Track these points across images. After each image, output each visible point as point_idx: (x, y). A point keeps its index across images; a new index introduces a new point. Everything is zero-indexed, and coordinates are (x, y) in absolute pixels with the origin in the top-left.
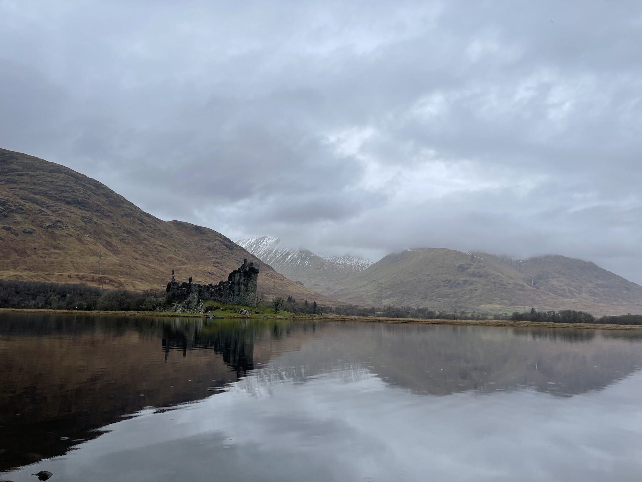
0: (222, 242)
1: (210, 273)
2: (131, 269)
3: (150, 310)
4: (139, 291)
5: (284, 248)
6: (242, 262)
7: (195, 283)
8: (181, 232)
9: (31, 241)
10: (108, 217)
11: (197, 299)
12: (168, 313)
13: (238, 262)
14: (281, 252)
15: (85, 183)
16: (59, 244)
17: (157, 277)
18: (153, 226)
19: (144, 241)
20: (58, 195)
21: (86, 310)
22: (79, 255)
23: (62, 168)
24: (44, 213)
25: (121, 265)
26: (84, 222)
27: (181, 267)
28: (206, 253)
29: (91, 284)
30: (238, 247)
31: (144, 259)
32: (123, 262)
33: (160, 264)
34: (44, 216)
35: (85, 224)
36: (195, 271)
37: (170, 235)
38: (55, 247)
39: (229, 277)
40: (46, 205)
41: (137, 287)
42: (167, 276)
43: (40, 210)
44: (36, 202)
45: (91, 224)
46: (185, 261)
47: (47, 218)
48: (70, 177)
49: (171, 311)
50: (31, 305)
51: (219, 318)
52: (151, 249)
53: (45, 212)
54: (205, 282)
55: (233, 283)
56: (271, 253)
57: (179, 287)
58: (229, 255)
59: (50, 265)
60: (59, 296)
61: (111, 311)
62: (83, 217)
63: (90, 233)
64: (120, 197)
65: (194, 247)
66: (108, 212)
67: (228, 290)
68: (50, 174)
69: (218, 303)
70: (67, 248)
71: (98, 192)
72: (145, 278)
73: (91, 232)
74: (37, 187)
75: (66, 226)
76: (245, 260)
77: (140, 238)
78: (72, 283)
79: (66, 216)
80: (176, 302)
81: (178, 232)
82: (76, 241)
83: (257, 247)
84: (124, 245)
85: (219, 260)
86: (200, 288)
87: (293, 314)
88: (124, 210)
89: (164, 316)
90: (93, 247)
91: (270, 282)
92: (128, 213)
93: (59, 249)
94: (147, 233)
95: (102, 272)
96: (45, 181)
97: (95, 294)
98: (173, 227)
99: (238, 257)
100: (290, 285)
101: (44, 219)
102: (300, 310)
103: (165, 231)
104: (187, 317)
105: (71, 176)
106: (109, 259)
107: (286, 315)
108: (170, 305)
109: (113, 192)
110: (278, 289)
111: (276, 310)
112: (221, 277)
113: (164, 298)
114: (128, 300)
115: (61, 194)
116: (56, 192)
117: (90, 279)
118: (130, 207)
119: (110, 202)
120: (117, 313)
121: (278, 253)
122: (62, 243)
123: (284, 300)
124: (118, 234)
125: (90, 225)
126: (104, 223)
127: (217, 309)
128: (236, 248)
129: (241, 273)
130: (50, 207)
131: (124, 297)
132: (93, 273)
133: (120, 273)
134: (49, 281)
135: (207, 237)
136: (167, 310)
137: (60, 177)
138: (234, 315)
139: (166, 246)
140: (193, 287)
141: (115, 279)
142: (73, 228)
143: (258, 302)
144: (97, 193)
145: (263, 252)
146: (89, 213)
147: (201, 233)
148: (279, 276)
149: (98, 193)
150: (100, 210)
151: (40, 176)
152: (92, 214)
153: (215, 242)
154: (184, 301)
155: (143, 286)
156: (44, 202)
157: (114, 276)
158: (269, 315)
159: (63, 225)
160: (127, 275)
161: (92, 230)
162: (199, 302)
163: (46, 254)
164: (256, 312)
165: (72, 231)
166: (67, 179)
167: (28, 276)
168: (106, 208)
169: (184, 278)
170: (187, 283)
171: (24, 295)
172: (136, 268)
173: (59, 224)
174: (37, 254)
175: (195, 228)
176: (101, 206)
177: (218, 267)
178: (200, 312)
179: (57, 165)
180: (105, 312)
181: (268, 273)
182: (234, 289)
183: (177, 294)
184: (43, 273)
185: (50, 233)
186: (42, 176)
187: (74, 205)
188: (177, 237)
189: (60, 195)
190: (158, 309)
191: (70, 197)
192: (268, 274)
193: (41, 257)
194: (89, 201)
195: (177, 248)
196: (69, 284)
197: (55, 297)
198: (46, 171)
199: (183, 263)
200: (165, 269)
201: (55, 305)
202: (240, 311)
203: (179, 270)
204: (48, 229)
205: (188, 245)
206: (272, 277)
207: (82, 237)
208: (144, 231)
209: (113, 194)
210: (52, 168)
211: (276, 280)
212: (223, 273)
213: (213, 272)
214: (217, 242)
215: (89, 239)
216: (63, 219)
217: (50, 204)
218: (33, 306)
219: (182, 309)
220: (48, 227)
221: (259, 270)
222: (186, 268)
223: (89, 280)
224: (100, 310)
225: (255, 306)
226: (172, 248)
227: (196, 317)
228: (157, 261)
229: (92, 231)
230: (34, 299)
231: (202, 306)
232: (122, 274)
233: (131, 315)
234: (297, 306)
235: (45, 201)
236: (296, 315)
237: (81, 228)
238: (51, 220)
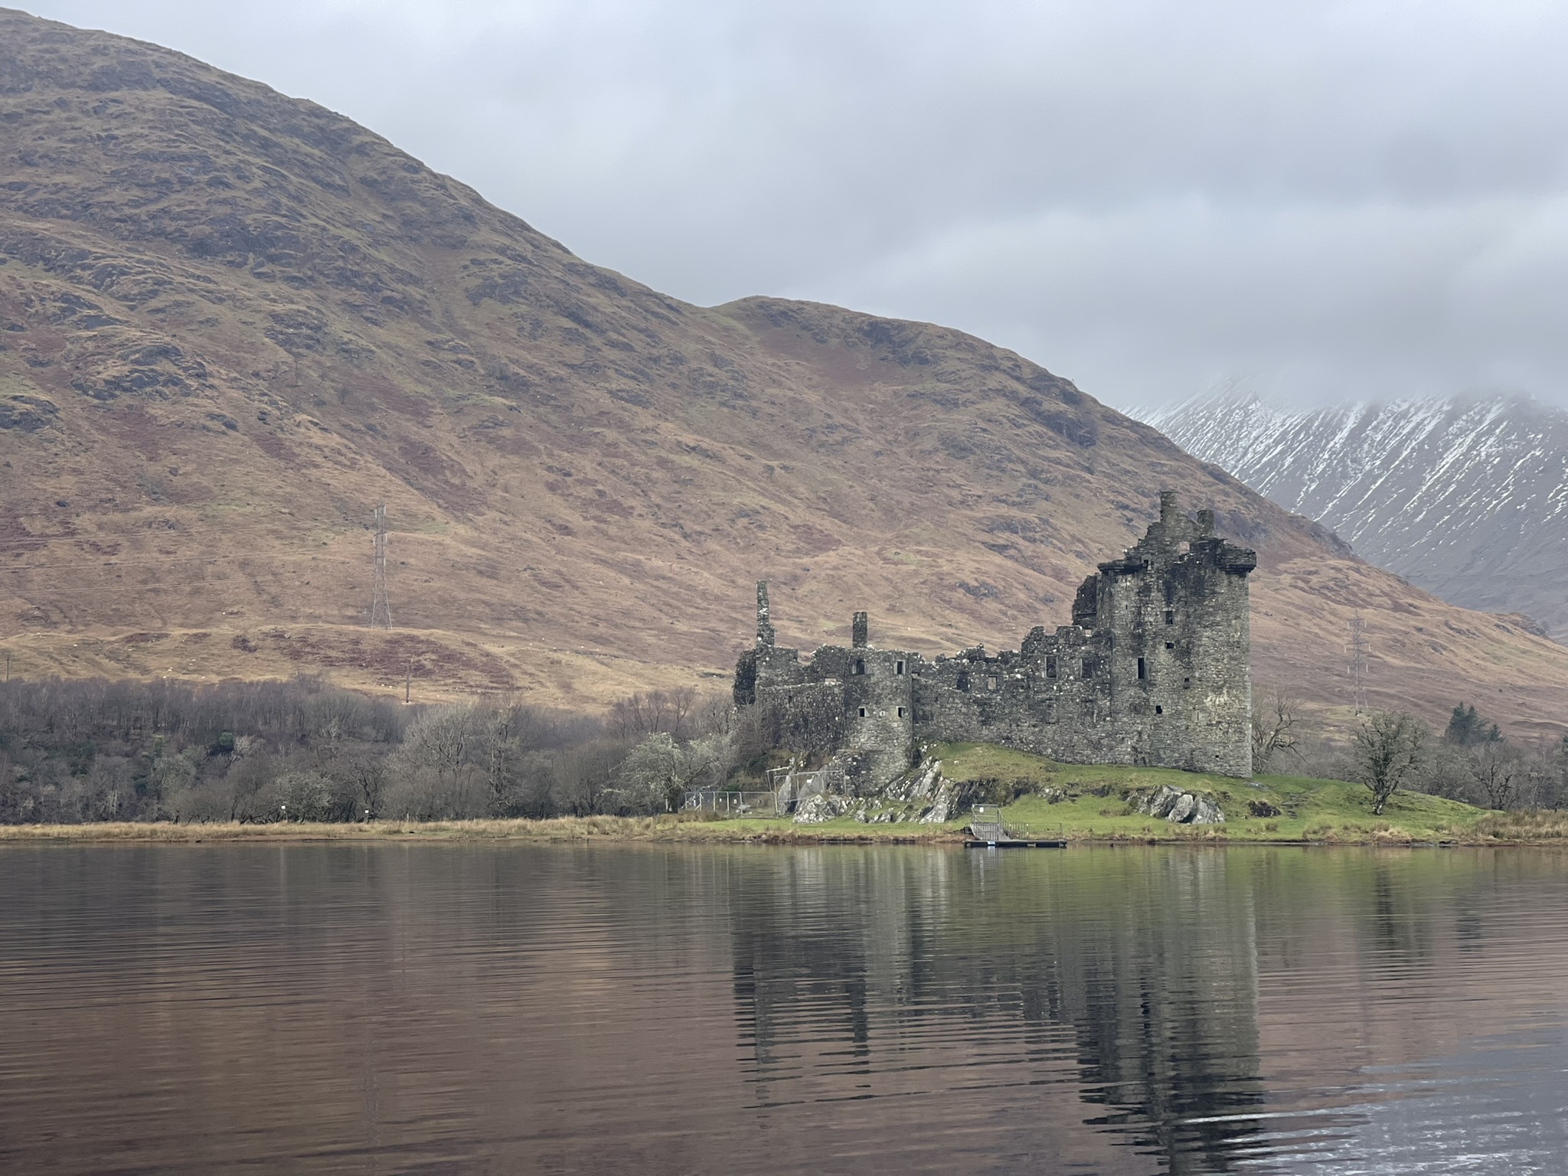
0: (1025, 402)
1: (969, 590)
2: (544, 589)
3: (657, 809)
4: (592, 710)
5: (1404, 415)
6: (1150, 516)
7: (890, 646)
8: (793, 362)
9: (38, 467)
10: (401, 306)
11: (904, 739)
12: (751, 823)
13: (1129, 514)
14: (1384, 438)
15: (270, 131)
16: (174, 472)
17: (681, 626)
18: (638, 341)
19: (597, 430)
20: (144, 209)
21: (334, 820)
22: (277, 526)
23: (150, 59)
24: (86, 312)
25: (490, 571)
26: (287, 343)
27: (806, 560)
28: (938, 471)
29: (348, 682)
30: (1121, 424)
31: (603, 526)
32: (498, 549)
33: (691, 552)
34: (87, 328)
35: (290, 359)
36: (887, 579)
37: (731, 382)
38: (160, 492)
39: (1076, 606)
40: (90, 267)
41: (580, 686)
42: (734, 615)
43: (65, 298)
44: (42, 258)
45: (321, 355)
46: (827, 524)
47: (105, 337)
48: (196, 103)
49: (770, 811)
50: (70, 805)
51: (1040, 845)
52: (637, 469)
53: (91, 307)
54: (948, 644)
55: (1106, 639)
56: (1323, 450)
57: (800, 675)
58: (1072, 478)
59: (140, 587)
60: (199, 751)
61: (454, 819)
62: (275, 317)
63: (320, 404)
64: (454, 192)
65: (870, 442)
66: (400, 280)
67: (1076, 680)
68: (92, 99)
69: (1024, 761)
70: (216, 490)
71: (339, 173)
72: (617, 632)
73: (326, 397)
74: (39, 176)
75: (198, 376)
76: (1167, 499)
77: (577, 413)
78: (255, 678)
79: (191, 322)
80: (792, 761)
81: (774, 364)
82: (256, 450)
83: (1237, 416)
84: (494, 460)
85: (1014, 512)
86: (915, 676)
87: (1488, 814)
88: (481, 263)
89: (732, 840)
90: (340, 480)
91: (1331, 628)
92: (501, 276)
93: (178, 502)
94: (607, 379)
95: (395, 610)
96: (73, 141)
97: (374, 733)
98: (747, 338)
99: (1124, 483)
100: (1460, 638)
101: (90, 346)
102: (1535, 791)
103: (704, 365)
104: (862, 841)
105: (198, 98)
106: (426, 537)
107: (1444, 823)
108: (757, 780)
109: (416, 166)
110: (1385, 664)
111: (1380, 786)
112: (1036, 611)
113: (726, 740)
114: (539, 759)
115: (156, 200)
116: (135, 193)
117: (341, 655)
118: (507, 241)
119: (407, 222)
120: (484, 831)
121: (1366, 446)
122: (189, 468)
123: (1422, 727)
124: (463, 398)
125: (317, 357)
126: (387, 345)
127: (1025, 791)
128: (1108, 429)
129: (1148, 579)
130: (110, 275)
131: (513, 744)
132: (355, 620)
133: (487, 610)
134: (145, 671)
135: (938, 376)
136: (743, 807)
137: (144, 111)
138: (1126, 828)
139: (716, 446)
140: (874, 669)
141: (466, 649)
142: (235, 384)
143: (1263, 749)
144: (337, 180)
145: (1277, 443)
146: (307, 293)
147: (904, 362)
148: (1387, 589)
149: (343, 179)
150: (356, 274)
151: (47, 113)
152: (324, 299)
153: (988, 406)
154: (833, 751)
155: (612, 679)
156: (83, 255)
157: (459, 628)
158: (1334, 822)
159: (186, 369)
160: (526, 621)
161: (327, 384)
162: (916, 759)
163: (118, 529)
164: (1252, 805)
165: (230, 400)
166: (181, 114)
167: (41, 653)
168: (387, 259)
169: (830, 626)
170: (841, 650)
171: (30, 751)
172: (568, 581)
173: (164, 366)
174: (73, 533)
175: (868, 334)
176: (363, 249)
177: (1012, 552)
178: (926, 811)
179: (123, 44)
180: (421, 826)
181: (1310, 573)
182: (1115, 670)
183: (795, 715)
184: (112, 630)
185: (124, 417)
186: (57, 111)
187: (229, 258)
188: (775, 391)
189: (153, 207)
190: (694, 802)
191: (203, 213)
192: (1314, 579)
193: (96, 547)
194: (298, 229)
195: (776, 455)
196: (239, 685)
197: (180, 757)
198: (73, 85)
199: (817, 536)
200: (721, 576)
201: (178, 797)
202: (1160, 800)
203: (795, 578)
204: (113, 396)
205: (837, 436)
206: (1343, 592)
207: (282, 429)
208: (593, 369)
209: (417, 177)
210: (99, 63)
211: (1368, 614)
212: (1044, 582)
213: (990, 581)
214: (996, 406)
215: (317, 437)
216: (182, 339)
217: (109, 261)
218: (79, 806)
219: (826, 796)
220: (115, 384)
221: (1258, 555)
222: (835, 568)
223: (338, 659)
224: (402, 818)
225: (1247, 771)
226: (748, 458)
227: (904, 841)
228: (677, 537)
229: (329, 394)
230: (80, 771)
231: (936, 779)
232: (499, 620)
233: (555, 840)
234: (1511, 768)
235: (84, 246)
236: (1509, 820)
237: (275, 378)
238: (122, 345)
